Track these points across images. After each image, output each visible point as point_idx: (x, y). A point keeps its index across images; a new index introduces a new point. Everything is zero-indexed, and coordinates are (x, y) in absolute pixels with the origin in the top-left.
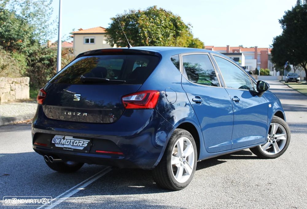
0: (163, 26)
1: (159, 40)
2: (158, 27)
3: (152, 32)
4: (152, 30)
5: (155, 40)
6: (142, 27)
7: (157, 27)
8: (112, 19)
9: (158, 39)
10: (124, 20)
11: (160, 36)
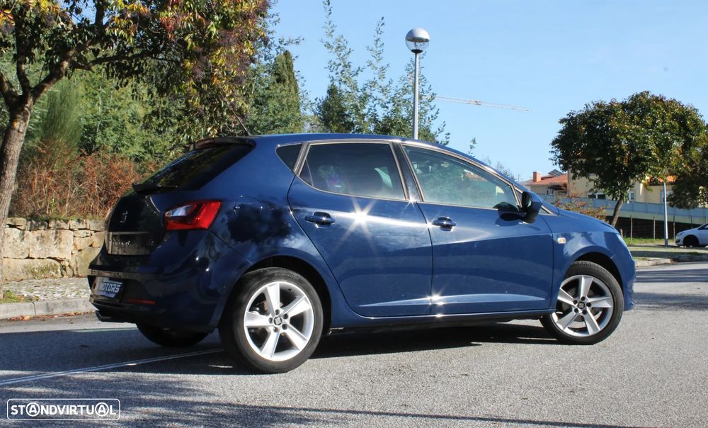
0: (658, 129)
1: (650, 155)
2: (648, 132)
3: (637, 141)
4: (636, 138)
5: (641, 155)
6: (617, 132)
7: (646, 131)
8: (562, 121)
9: (648, 153)
10: (585, 122)
11: (652, 146)
